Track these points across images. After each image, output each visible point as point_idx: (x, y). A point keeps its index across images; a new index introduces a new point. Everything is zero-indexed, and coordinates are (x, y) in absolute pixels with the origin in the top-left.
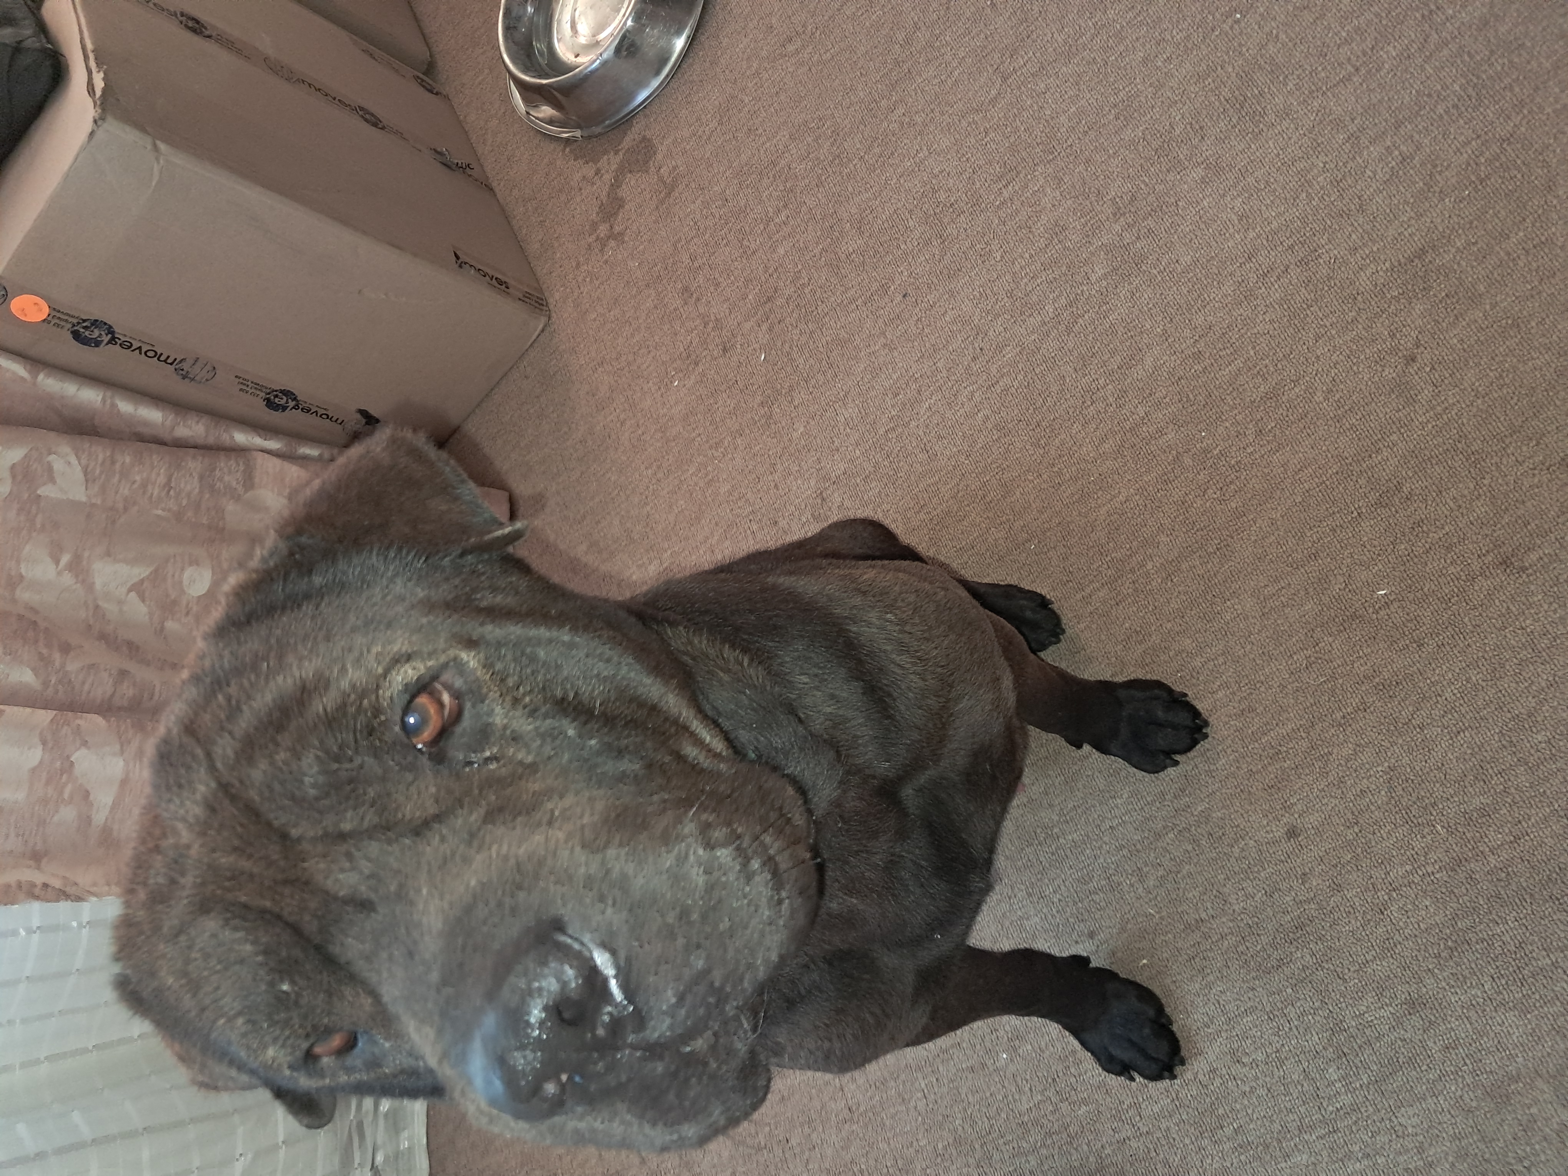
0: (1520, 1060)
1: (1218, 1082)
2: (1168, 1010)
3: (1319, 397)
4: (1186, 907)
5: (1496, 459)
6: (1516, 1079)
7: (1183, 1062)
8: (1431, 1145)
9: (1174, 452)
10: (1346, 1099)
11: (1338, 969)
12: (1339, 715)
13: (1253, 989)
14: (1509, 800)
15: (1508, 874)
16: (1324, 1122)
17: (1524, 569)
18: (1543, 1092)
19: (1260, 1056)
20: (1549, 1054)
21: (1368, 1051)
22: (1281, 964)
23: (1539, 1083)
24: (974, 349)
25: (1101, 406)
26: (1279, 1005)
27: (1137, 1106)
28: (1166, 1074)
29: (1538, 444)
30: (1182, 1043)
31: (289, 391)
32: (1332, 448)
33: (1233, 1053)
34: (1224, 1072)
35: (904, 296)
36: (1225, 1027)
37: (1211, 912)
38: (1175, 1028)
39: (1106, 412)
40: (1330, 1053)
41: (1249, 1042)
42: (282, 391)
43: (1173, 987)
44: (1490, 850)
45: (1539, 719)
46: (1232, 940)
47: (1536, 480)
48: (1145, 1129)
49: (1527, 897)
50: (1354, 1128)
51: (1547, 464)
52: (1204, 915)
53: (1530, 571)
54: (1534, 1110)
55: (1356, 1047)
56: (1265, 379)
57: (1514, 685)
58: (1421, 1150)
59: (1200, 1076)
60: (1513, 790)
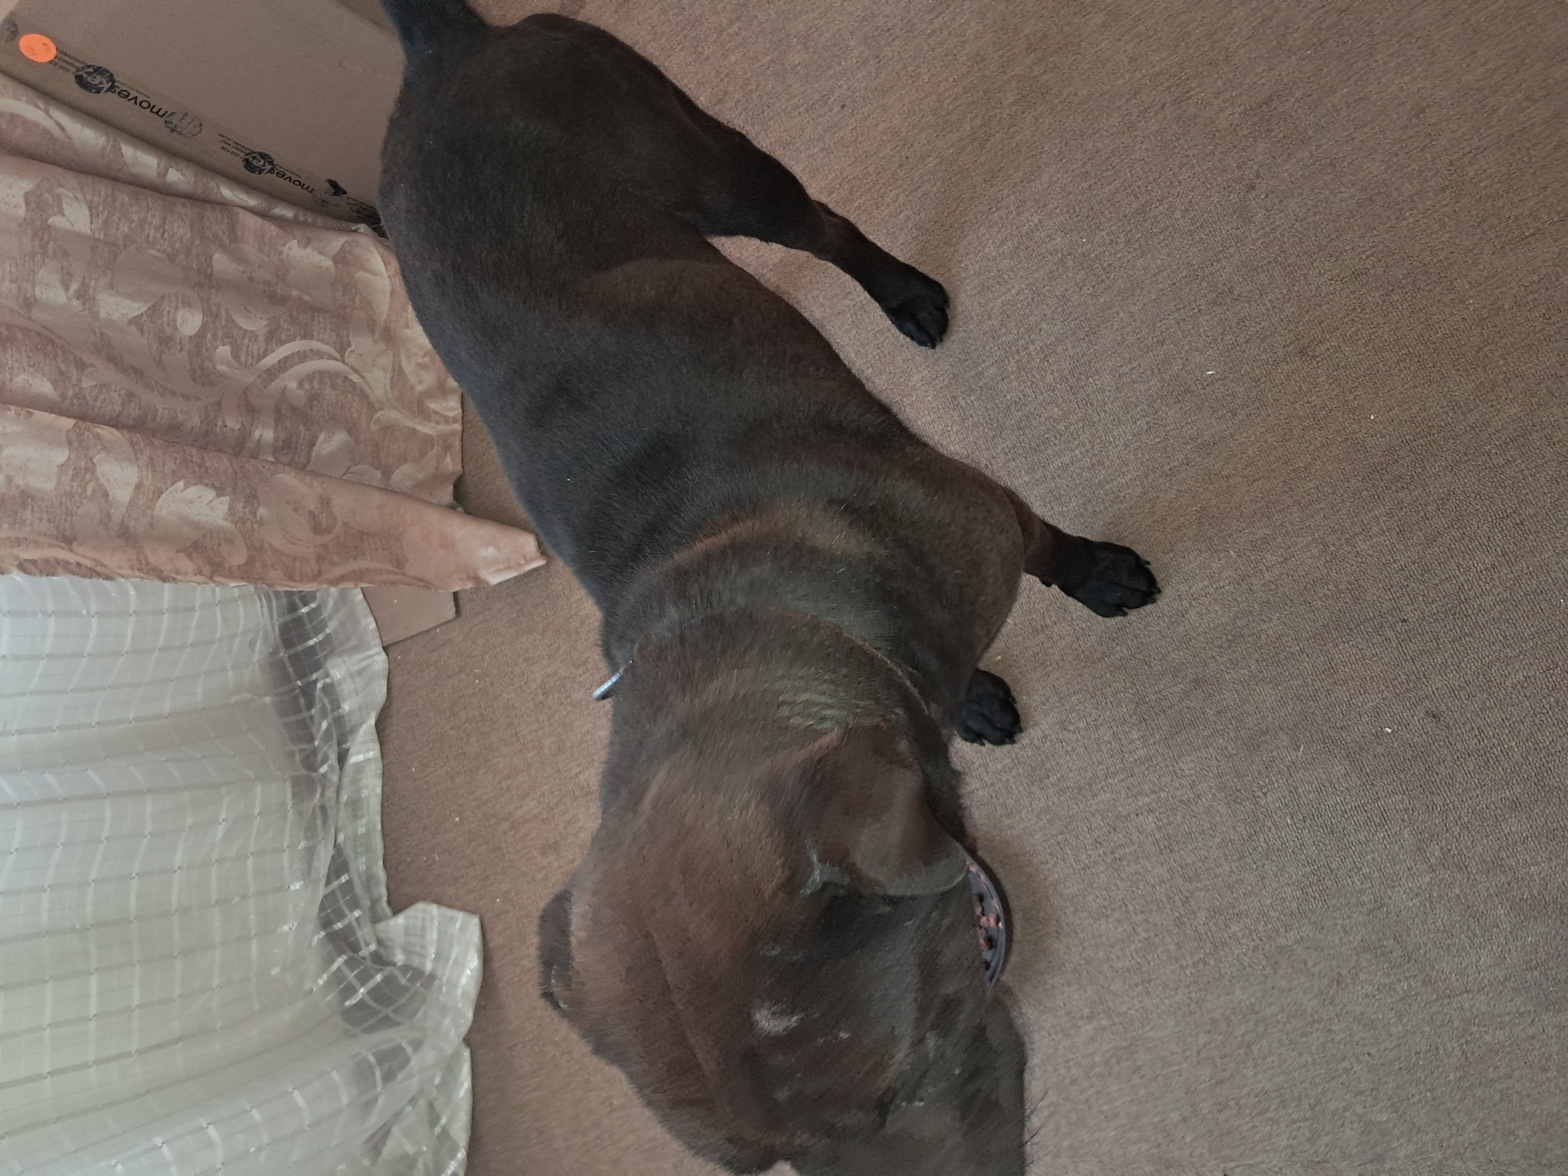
0: (1270, 719)
1: (1048, 743)
2: (1014, 694)
3: (1178, 215)
4: (1034, 616)
5: (1305, 271)
6: (1265, 733)
7: (1021, 730)
8: (1201, 782)
9: (1059, 255)
10: (1142, 753)
11: (1147, 659)
12: (1167, 468)
13: (1081, 676)
14: (1284, 531)
15: (1277, 585)
16: (1124, 769)
17: (1314, 357)
18: (1283, 740)
19: (1081, 725)
20: (1290, 714)
21: (1162, 716)
22: (1105, 655)
23: (1281, 734)
24: (901, 156)
25: (1003, 213)
26: (1100, 686)
27: (985, 766)
28: (1007, 740)
29: (1337, 260)
30: (1022, 718)
31: (266, 155)
32: (1183, 256)
33: (1062, 723)
34: (1053, 737)
35: (843, 107)
36: (1058, 704)
37: (1054, 619)
38: (1018, 706)
39: (1007, 218)
40: (1134, 720)
41: (1074, 714)
42: (260, 154)
43: (1020, 676)
44: (1267, 569)
45: (1312, 471)
46: (1069, 640)
47: (1332, 288)
48: (989, 782)
49: (1288, 602)
50: (1146, 773)
51: (1342, 276)
52: (1048, 622)
53: (1319, 359)
54: (1275, 753)
55: (1153, 714)
56: (1137, 197)
57: (1298, 445)
58: (1193, 785)
59: (1036, 742)
60: (1288, 524)
